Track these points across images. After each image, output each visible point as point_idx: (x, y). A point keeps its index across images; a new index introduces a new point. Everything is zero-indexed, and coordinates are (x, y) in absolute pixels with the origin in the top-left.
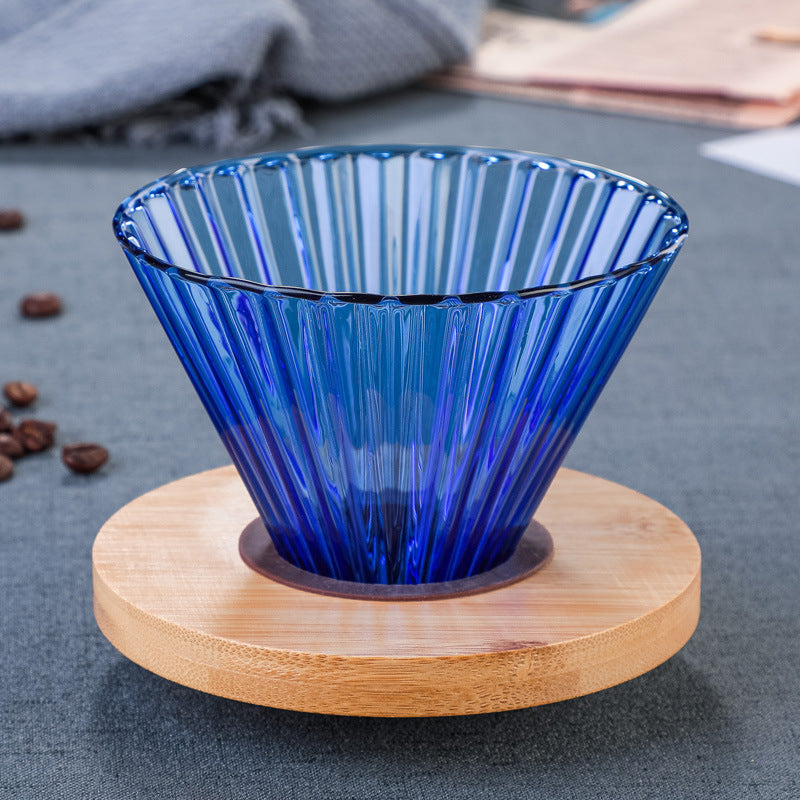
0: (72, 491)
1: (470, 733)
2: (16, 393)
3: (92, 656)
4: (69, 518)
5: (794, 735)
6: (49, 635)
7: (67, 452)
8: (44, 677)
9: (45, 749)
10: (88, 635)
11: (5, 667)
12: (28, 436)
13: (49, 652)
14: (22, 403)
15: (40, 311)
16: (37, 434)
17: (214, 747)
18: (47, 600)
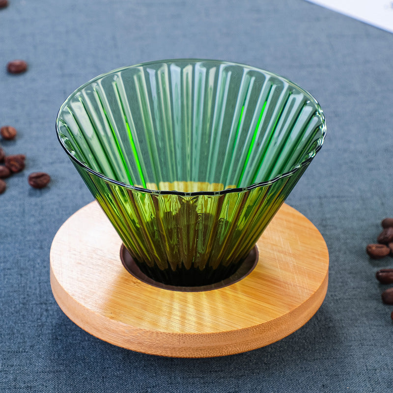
0: (34, 200)
1: (219, 371)
2: (6, 134)
3: (44, 319)
4: (32, 220)
5: (367, 369)
6: (24, 304)
7: (31, 178)
8: (22, 334)
9: (23, 385)
10: (42, 304)
11: (4, 327)
12: (12, 165)
13: (24, 316)
14: (9, 138)
15: (17, 70)
16: (17, 165)
17: (101, 383)
18: (23, 279)
